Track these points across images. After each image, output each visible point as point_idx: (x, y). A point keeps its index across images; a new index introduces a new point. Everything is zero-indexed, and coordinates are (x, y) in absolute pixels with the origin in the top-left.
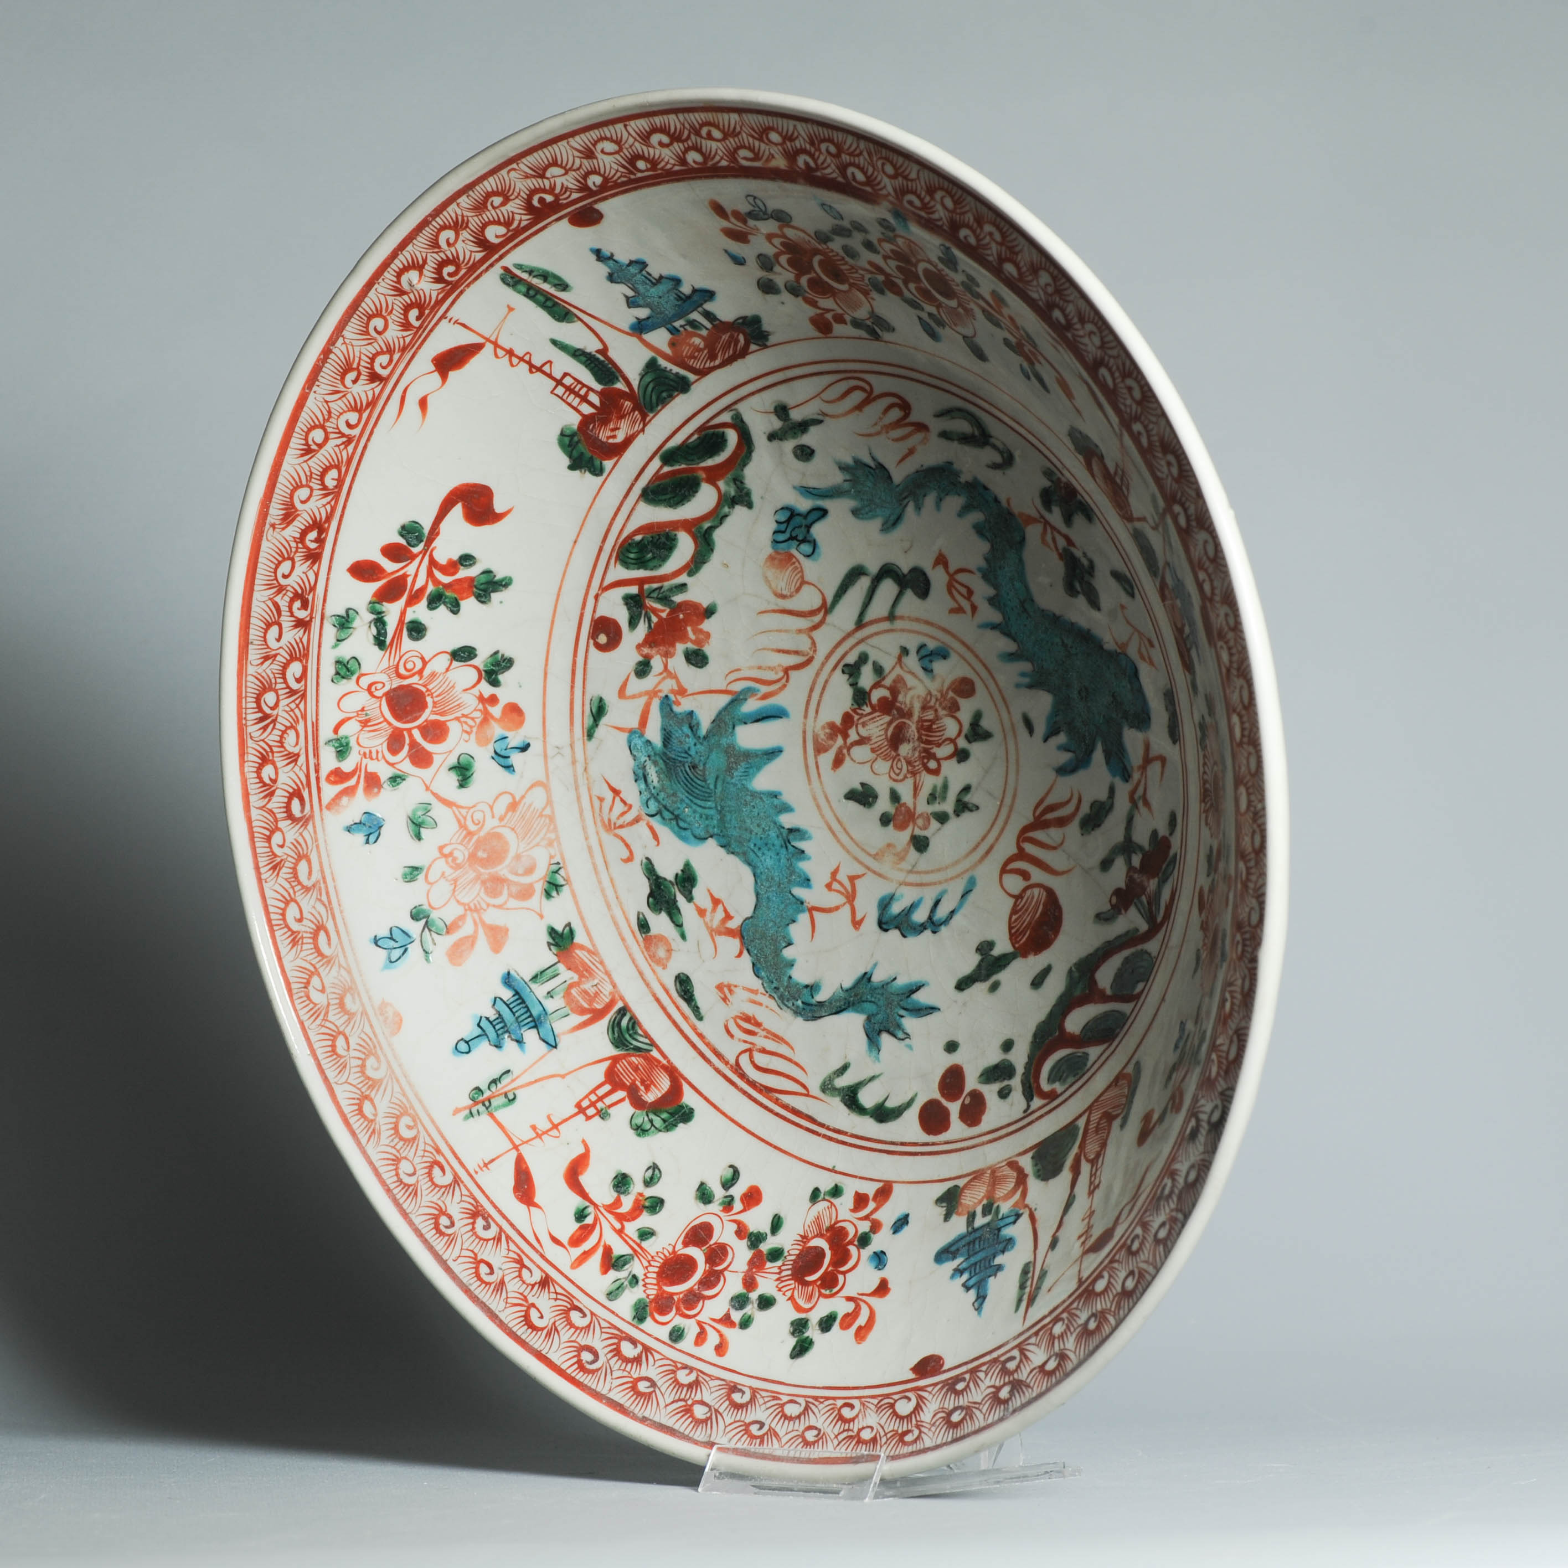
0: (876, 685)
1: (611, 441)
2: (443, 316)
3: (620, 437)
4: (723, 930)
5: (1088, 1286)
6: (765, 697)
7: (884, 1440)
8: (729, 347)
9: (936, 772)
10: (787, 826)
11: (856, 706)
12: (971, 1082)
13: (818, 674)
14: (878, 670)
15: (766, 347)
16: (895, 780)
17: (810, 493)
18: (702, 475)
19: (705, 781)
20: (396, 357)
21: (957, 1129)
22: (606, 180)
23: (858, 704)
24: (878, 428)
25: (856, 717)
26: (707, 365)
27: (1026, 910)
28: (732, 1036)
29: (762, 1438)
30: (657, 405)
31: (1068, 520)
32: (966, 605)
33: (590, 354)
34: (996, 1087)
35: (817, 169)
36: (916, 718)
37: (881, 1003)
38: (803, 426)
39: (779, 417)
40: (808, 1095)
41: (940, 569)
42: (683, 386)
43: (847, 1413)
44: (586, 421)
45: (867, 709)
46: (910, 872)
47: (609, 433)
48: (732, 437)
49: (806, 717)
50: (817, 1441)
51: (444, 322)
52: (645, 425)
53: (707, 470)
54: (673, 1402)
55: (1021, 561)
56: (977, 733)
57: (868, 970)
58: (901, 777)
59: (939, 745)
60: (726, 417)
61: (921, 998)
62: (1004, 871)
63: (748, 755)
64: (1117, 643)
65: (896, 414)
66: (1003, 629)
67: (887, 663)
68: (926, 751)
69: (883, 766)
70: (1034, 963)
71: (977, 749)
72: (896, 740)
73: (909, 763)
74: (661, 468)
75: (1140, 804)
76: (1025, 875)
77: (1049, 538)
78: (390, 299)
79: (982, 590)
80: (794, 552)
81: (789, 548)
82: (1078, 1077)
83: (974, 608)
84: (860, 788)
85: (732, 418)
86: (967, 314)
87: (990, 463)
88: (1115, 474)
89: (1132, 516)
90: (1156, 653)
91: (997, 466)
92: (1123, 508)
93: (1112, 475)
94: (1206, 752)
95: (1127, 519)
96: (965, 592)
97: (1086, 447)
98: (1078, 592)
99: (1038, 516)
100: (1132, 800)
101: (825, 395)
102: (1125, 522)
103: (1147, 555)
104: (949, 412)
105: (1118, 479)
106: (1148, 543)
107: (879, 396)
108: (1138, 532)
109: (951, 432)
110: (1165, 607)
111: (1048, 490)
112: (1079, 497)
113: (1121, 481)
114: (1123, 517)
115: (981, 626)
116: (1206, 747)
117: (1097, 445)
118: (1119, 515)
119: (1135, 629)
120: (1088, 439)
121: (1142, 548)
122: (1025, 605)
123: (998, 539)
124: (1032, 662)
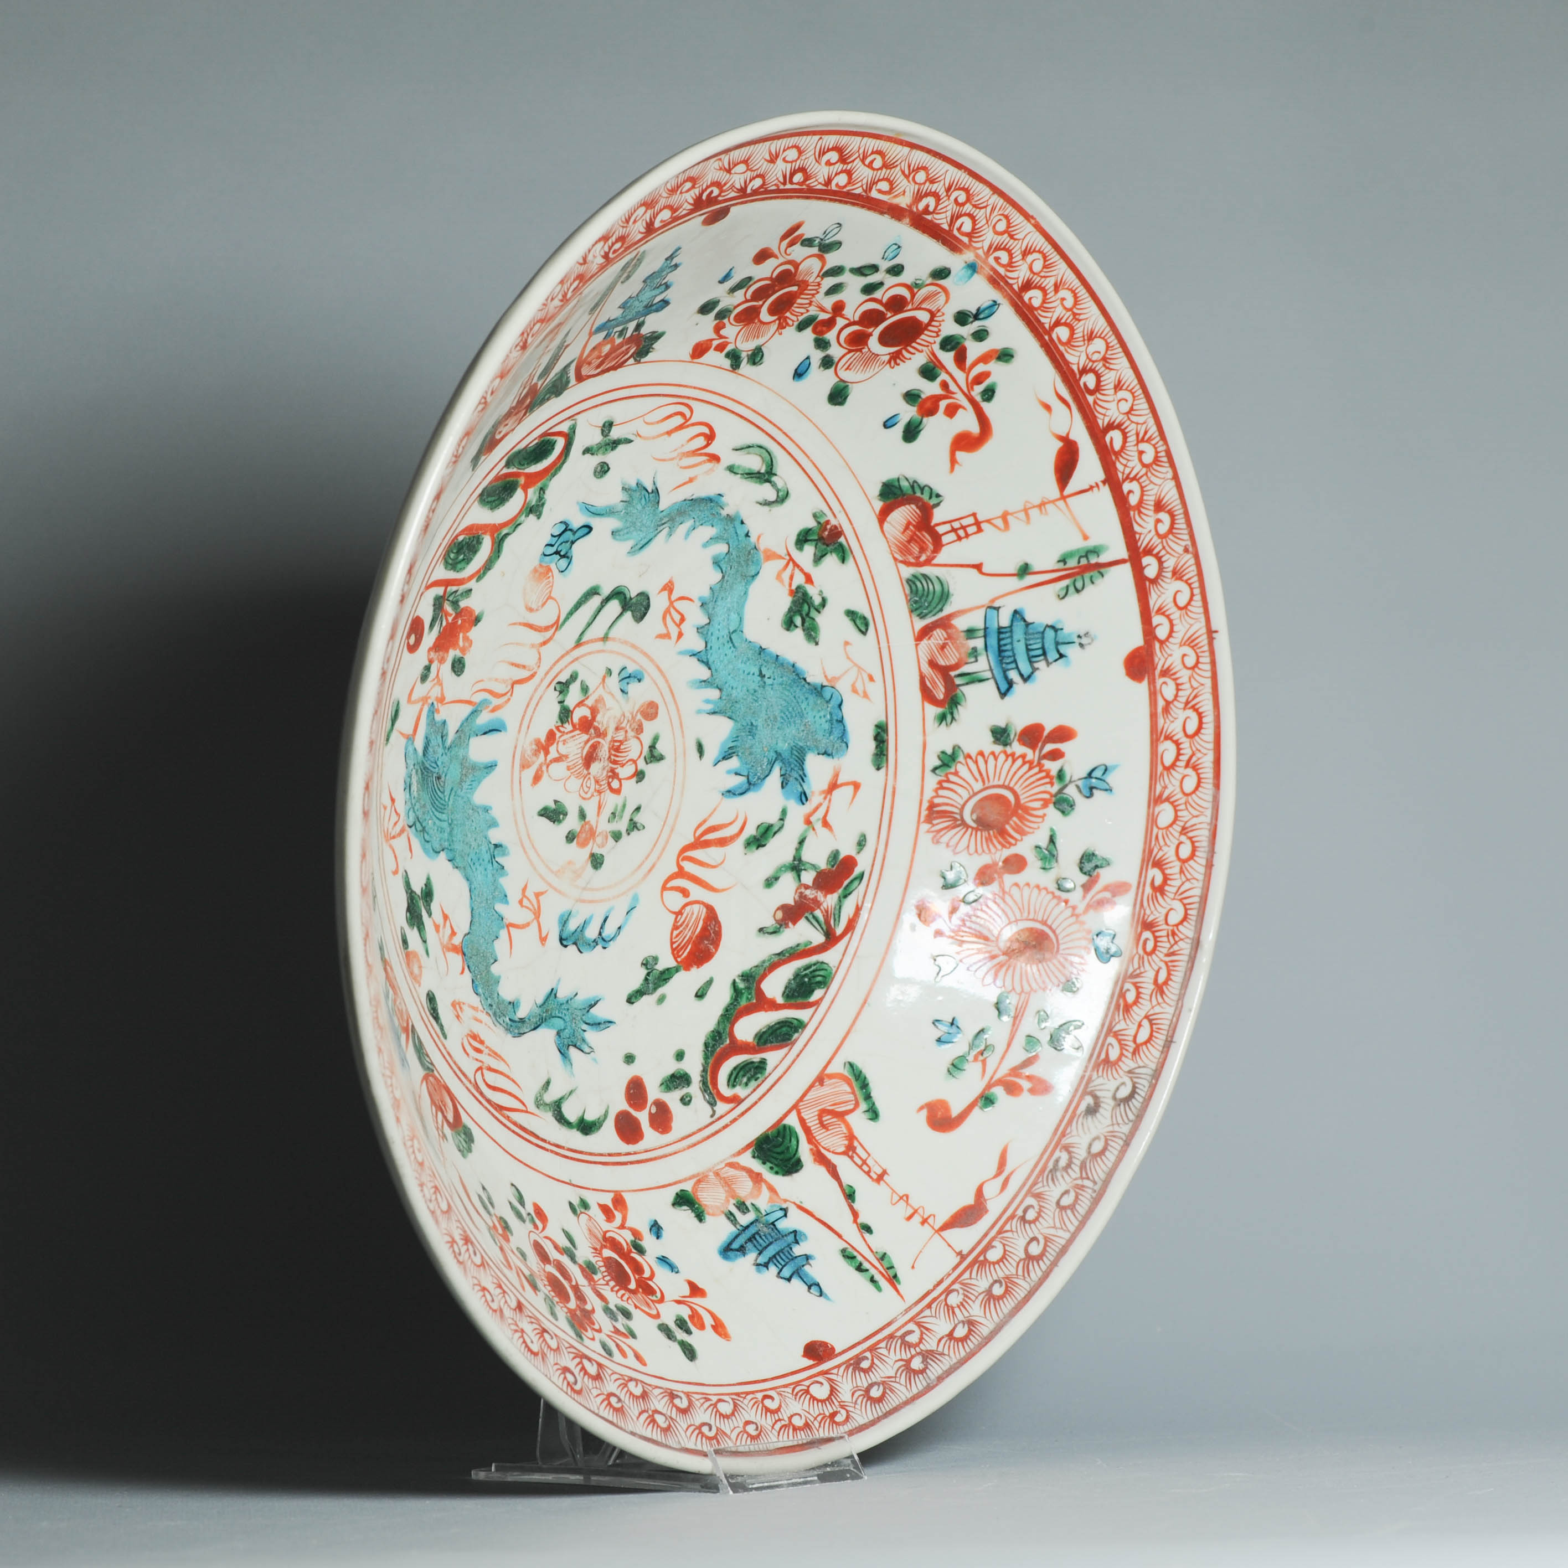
0: (581, 704)
4: (450, 946)
5: (979, 1255)
6: (493, 711)
7: (817, 1424)
8: (616, 359)
9: (617, 792)
10: (493, 842)
11: (559, 724)
12: (654, 1092)
13: (536, 690)
14: (585, 689)
15: (639, 362)
16: (584, 799)
17: (588, 509)
18: (523, 482)
19: (443, 793)
21: (651, 1137)
22: (763, 185)
23: (562, 722)
24: (675, 454)
25: (558, 734)
26: (589, 374)
27: (687, 926)
28: (468, 1054)
29: (715, 1437)
30: (536, 407)
31: (818, 559)
32: (675, 634)
34: (678, 1094)
35: (933, 212)
36: (609, 738)
37: (567, 1018)
38: (615, 445)
39: (603, 432)
40: (527, 1112)
41: (666, 593)
42: (562, 390)
43: (768, 1403)
44: (507, 414)
45: (568, 727)
46: (584, 889)
48: (558, 446)
49: (519, 731)
50: (759, 1434)
53: (528, 476)
54: (640, 1414)
55: (746, 593)
56: (654, 756)
57: (554, 986)
58: (589, 795)
59: (623, 765)
60: (565, 427)
61: (598, 1012)
62: (664, 888)
63: (474, 767)
64: (826, 677)
65: (701, 441)
66: (704, 657)
67: (592, 683)
68: (612, 770)
69: (574, 784)
70: (695, 977)
71: (652, 770)
72: (589, 759)
73: (597, 782)
74: (502, 470)
75: (818, 826)
76: (685, 892)
77: (786, 576)
79: (696, 617)
80: (553, 566)
81: (551, 562)
82: (759, 1081)
83: (680, 635)
84: (553, 806)
85: (570, 428)
86: (889, 362)
87: (761, 500)
88: (944, 523)
89: (928, 562)
90: (875, 690)
91: (767, 503)
92: (911, 554)
93: (932, 524)
94: (952, 778)
95: (908, 564)
96: (677, 618)
97: (904, 495)
98: (796, 627)
99: (783, 552)
100: (808, 822)
101: (648, 419)
102: (901, 566)
103: (920, 598)
104: (749, 447)
105: (947, 527)
106: (938, 588)
107: (693, 425)
108: (925, 576)
109: (739, 467)
110: (917, 645)
111: (810, 530)
112: (842, 540)
113: (954, 530)
114: (901, 562)
115: (681, 653)
116: (956, 774)
117: (938, 496)
118: (895, 559)
119: (855, 665)
120: (926, 489)
121: (914, 592)
122: (733, 636)
123: (733, 571)
124: (720, 690)
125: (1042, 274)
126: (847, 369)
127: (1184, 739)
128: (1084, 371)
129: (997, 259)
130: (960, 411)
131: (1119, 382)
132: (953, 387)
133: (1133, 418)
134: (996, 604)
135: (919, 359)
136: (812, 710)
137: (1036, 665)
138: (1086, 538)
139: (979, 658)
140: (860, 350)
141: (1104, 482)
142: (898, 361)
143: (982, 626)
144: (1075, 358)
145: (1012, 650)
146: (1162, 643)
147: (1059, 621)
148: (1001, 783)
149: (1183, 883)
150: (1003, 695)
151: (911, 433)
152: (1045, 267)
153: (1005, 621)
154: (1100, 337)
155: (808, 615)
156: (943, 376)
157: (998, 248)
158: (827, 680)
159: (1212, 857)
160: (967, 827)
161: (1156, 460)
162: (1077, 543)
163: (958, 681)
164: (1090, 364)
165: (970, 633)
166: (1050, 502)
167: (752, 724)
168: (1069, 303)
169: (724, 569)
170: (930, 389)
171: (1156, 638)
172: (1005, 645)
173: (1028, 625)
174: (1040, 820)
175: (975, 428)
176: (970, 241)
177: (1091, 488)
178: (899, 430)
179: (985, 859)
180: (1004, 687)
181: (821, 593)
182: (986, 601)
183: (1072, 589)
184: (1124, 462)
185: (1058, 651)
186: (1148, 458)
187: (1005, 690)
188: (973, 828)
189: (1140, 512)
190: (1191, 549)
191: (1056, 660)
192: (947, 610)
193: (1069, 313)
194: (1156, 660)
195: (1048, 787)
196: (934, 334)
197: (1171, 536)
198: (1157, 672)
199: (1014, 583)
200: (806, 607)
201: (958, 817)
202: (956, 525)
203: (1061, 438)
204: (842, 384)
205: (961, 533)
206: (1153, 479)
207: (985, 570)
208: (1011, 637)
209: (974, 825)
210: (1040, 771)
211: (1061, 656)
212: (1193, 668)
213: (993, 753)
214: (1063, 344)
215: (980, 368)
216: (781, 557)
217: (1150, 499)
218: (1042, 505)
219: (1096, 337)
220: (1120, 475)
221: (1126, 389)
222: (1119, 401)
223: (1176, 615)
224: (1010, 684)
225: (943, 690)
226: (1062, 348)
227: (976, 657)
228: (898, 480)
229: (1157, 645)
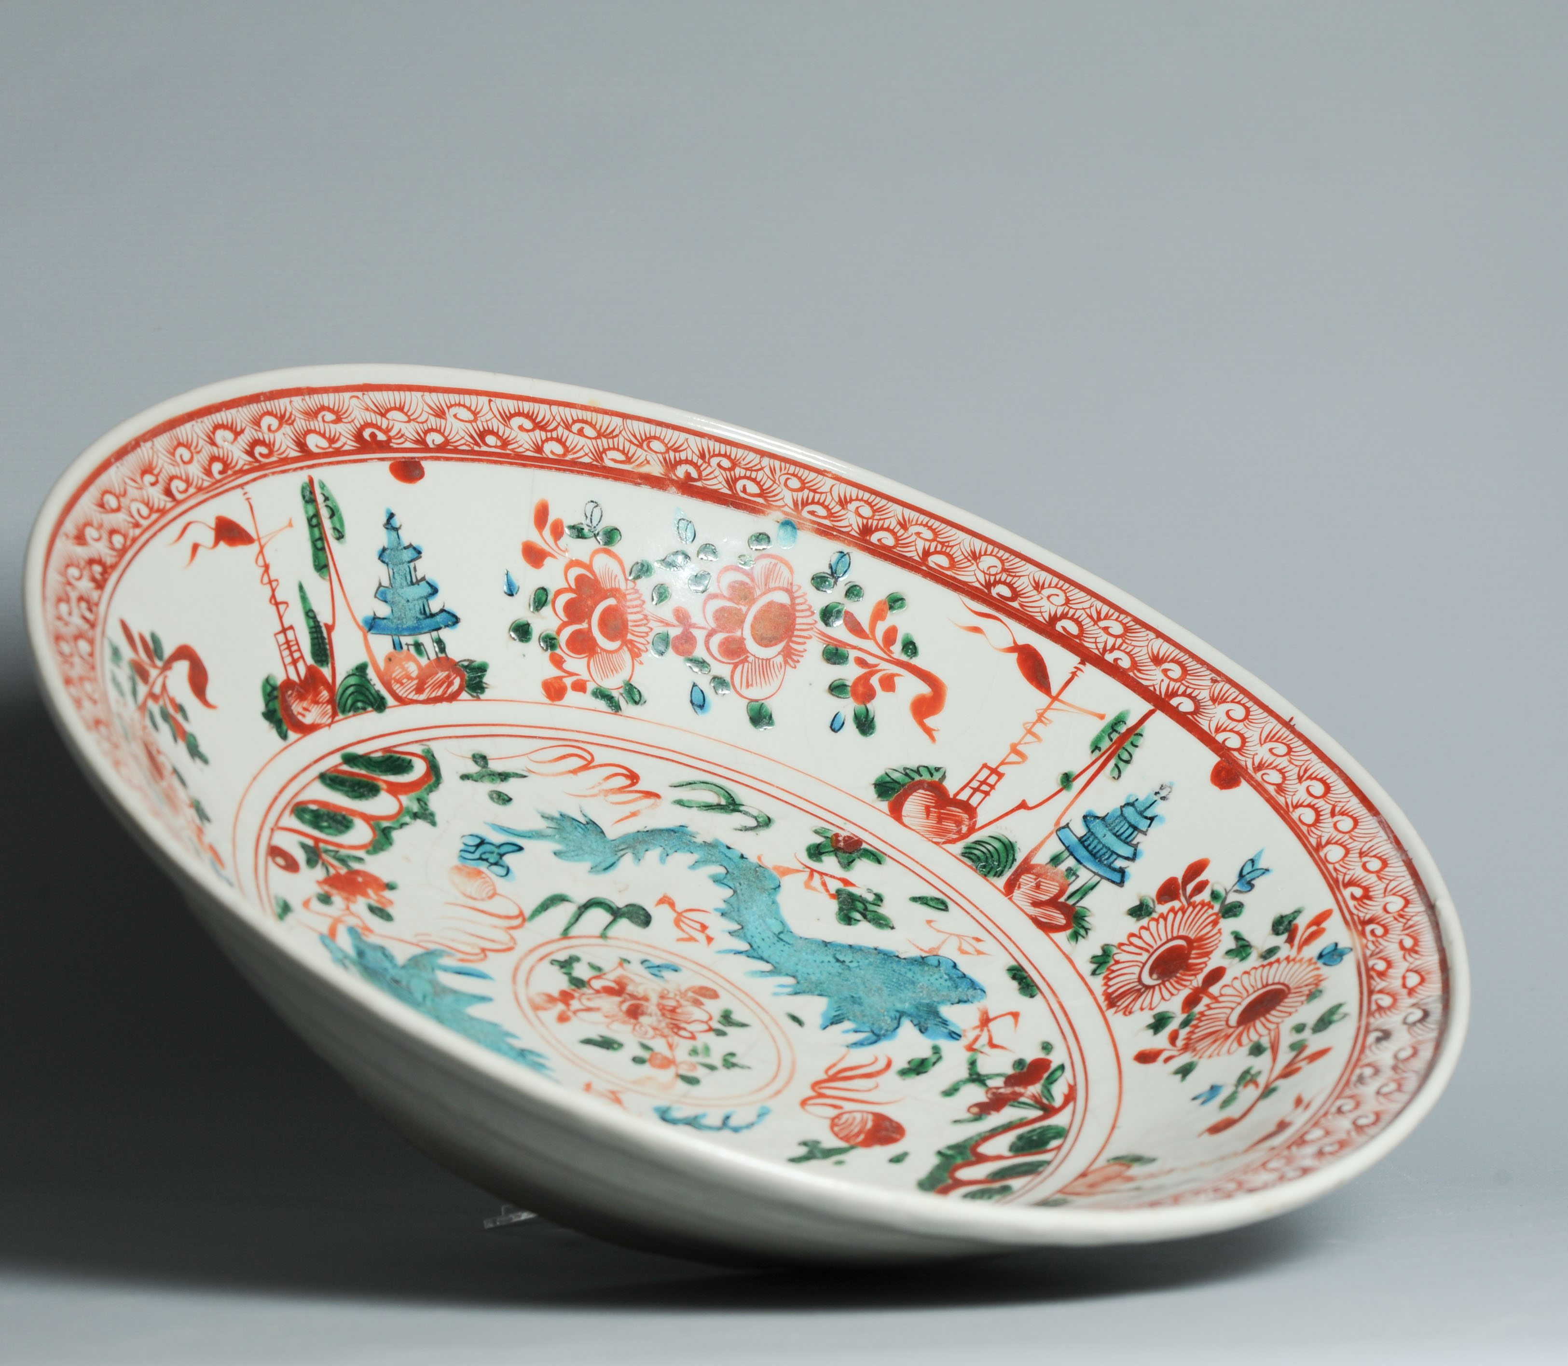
0: (597, 977)
1: (300, 717)
2: (241, 486)
3: (308, 720)
6: (461, 960)
8: (440, 687)
9: (691, 1038)
11: (574, 987)
13: (521, 960)
14: (597, 968)
15: (478, 699)
16: (643, 1038)
17: (505, 831)
18: (383, 786)
20: (192, 490)
22: (447, 442)
23: (577, 986)
24: (595, 791)
25: (576, 994)
26: (410, 697)
27: (851, 1124)
30: (350, 711)
31: (846, 865)
32: (701, 937)
33: (318, 622)
35: (700, 478)
36: (654, 1002)
38: (504, 777)
39: (476, 762)
41: (666, 906)
42: (380, 705)
44: (288, 684)
45: (588, 990)
46: (682, 1095)
47: (301, 710)
48: (420, 768)
49: (514, 983)
51: (239, 491)
52: (332, 722)
53: (390, 784)
55: (774, 903)
56: (732, 1022)
58: (649, 1036)
59: (688, 1022)
60: (417, 749)
62: (803, 1104)
63: (454, 992)
65: (623, 782)
66: (753, 953)
67: (605, 965)
68: (674, 1024)
69: (622, 1027)
70: (883, 1150)
71: (735, 1030)
72: (633, 1013)
73: (655, 1029)
74: (340, 764)
75: (987, 1049)
76: (836, 1106)
77: (817, 883)
78: (201, 442)
79: (719, 926)
80: (484, 869)
81: (478, 865)
83: (710, 938)
84: (598, 1038)
85: (423, 751)
86: (786, 662)
87: (739, 827)
88: (962, 789)
89: (972, 830)
90: (988, 945)
91: (747, 829)
92: (949, 832)
93: (951, 796)
94: (1115, 968)
95: (953, 841)
96: (698, 926)
97: (903, 785)
98: (859, 921)
99: (801, 867)
100: (970, 1048)
101: (534, 756)
102: (948, 847)
103: (987, 862)
104: (690, 784)
105: (967, 792)
106: (997, 845)
107: (601, 766)
108: (977, 842)
109: (689, 801)
110: (1010, 899)
111: (819, 844)
112: (864, 846)
113: (976, 790)
114: (944, 843)
115: (720, 952)
116: (1117, 962)
117: (937, 769)
118: (937, 843)
119: (951, 934)
120: (921, 769)
121: (975, 859)
122: (782, 936)
123: (744, 887)
124: (794, 977)
125: (877, 517)
126: (748, 686)
127: (1316, 801)
128: (989, 585)
129: (812, 513)
130: (896, 679)
131: (1037, 584)
132: (871, 660)
133: (1073, 606)
134: (1063, 823)
135: (814, 648)
136: (923, 976)
137: (1135, 842)
138: (1102, 717)
139: (1078, 873)
140: (746, 660)
141: (1083, 662)
142: (795, 658)
143: (1063, 848)
144: (972, 576)
145: (1104, 846)
146: (1239, 750)
147: (1130, 795)
148: (1164, 939)
149: (1388, 885)
150: (1121, 883)
151: (865, 724)
152: (874, 511)
153: (1080, 830)
154: (985, 554)
155: (866, 909)
156: (853, 654)
157: (805, 504)
158: (925, 952)
159: (1407, 855)
160: (1153, 987)
161: (1127, 629)
162: (1099, 726)
163: (1071, 902)
164: (992, 578)
165: (1056, 860)
166: (1045, 710)
167: (852, 997)
168: (929, 535)
169: (732, 885)
170: (850, 672)
171: (1230, 749)
172: (1095, 847)
173: (1103, 819)
174: (1218, 935)
175: (925, 689)
176: (765, 498)
177: (1074, 674)
178: (850, 727)
179: (1185, 992)
180: (1117, 877)
181: (869, 891)
182: (1051, 827)
183: (1121, 765)
184: (1093, 640)
185: (1146, 818)
186: (1117, 629)
187: (1120, 878)
188: (1159, 985)
189: (1140, 671)
190: (1219, 679)
191: (1150, 826)
192: (1020, 857)
193: (934, 544)
194: (1243, 763)
195: (1210, 912)
196: (808, 613)
197: (1188, 677)
198: (1250, 770)
199: (1066, 796)
200: (860, 906)
201: (1140, 987)
202: (975, 784)
203: (1011, 650)
204: (756, 705)
205: (985, 788)
206: (1134, 643)
207: (1030, 804)
208: (1096, 838)
209: (1159, 982)
210: (1194, 908)
211: (1152, 819)
212: (1288, 754)
213: (1143, 928)
214: (947, 569)
215: (881, 628)
216: (798, 871)
217: (1143, 656)
218: (1040, 718)
219: (980, 555)
220: (1096, 652)
221: (1049, 586)
222: (1049, 597)
223: (1240, 727)
224: (1122, 872)
225: (1062, 916)
226: (949, 573)
227: (1074, 874)
228: (887, 774)
229: (1236, 754)
